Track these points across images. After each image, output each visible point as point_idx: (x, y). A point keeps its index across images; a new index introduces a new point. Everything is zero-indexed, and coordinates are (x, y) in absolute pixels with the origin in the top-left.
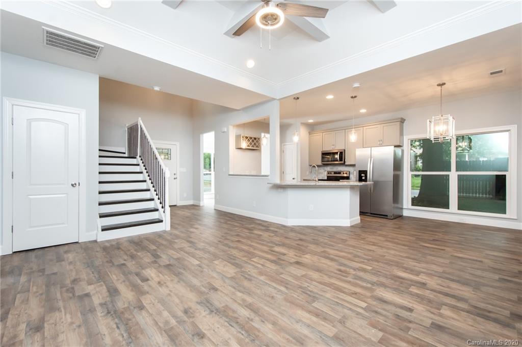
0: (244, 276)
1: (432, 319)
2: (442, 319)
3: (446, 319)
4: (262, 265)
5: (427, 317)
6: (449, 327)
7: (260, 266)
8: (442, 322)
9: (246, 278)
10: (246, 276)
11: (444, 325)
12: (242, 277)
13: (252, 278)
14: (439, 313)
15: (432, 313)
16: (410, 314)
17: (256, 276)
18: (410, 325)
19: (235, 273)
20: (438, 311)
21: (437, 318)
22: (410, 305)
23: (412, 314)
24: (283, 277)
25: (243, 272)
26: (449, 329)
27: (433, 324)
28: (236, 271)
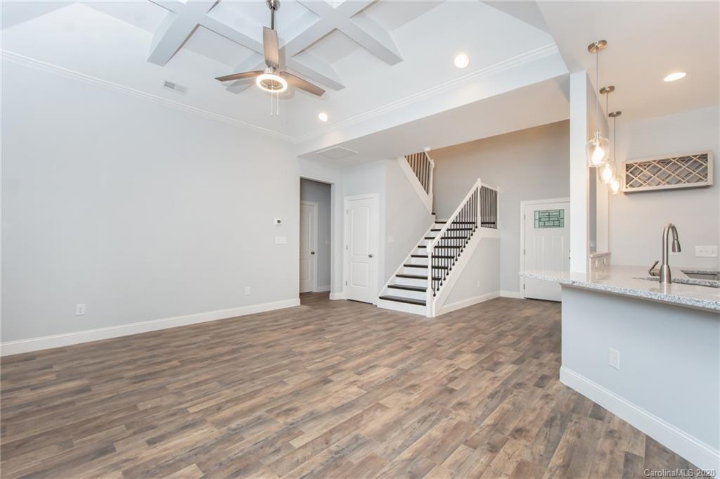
1: (120, 453)
2: (110, 463)
3: (104, 468)
5: (127, 451)
6: (94, 462)
8: (105, 460)
11: (101, 459)
14: (119, 469)
15: (127, 460)
16: (147, 438)
18: (131, 431)
20: (125, 469)
21: (116, 460)
22: (160, 447)
23: (143, 440)
26: (93, 459)
27: (114, 450)
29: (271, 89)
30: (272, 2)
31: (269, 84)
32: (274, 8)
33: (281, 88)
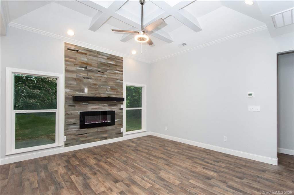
0: (154, 170)
4: (143, 179)
7: (145, 178)
9: (153, 170)
10: (153, 171)
12: (155, 170)
13: (149, 169)
17: (148, 171)
19: (160, 173)
24: (132, 170)
25: (156, 174)
28: (160, 174)
29: (141, 40)
30: (142, 1)
31: (140, 39)
32: (143, 4)
33: (145, 40)
